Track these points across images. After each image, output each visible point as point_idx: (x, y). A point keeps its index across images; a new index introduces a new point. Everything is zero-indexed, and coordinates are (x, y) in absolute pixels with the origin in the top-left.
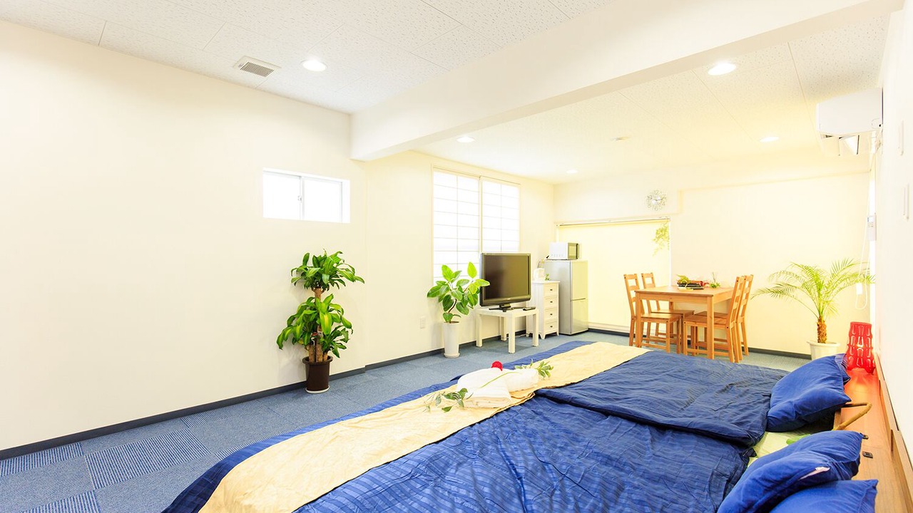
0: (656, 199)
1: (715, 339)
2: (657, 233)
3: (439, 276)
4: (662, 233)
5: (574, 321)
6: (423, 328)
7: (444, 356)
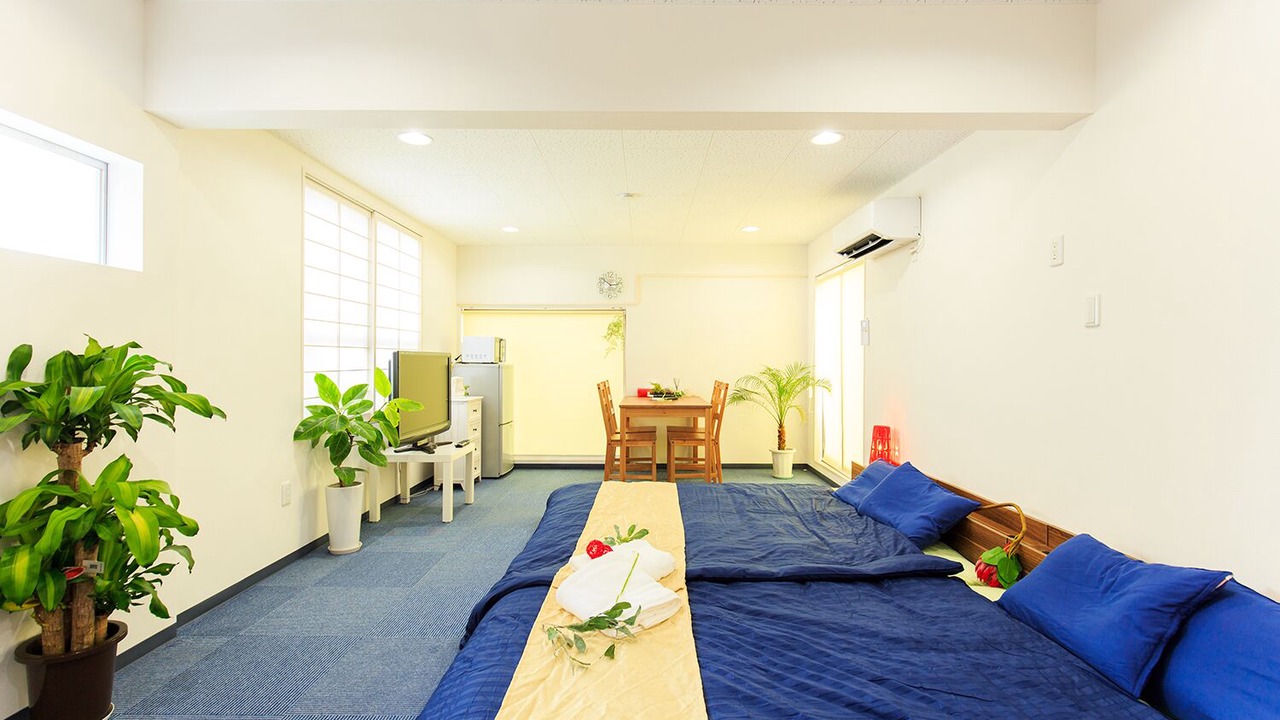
0: (610, 283)
1: (677, 459)
2: (609, 328)
3: (313, 397)
4: (615, 329)
5: (504, 457)
6: (288, 504)
7: (329, 553)
